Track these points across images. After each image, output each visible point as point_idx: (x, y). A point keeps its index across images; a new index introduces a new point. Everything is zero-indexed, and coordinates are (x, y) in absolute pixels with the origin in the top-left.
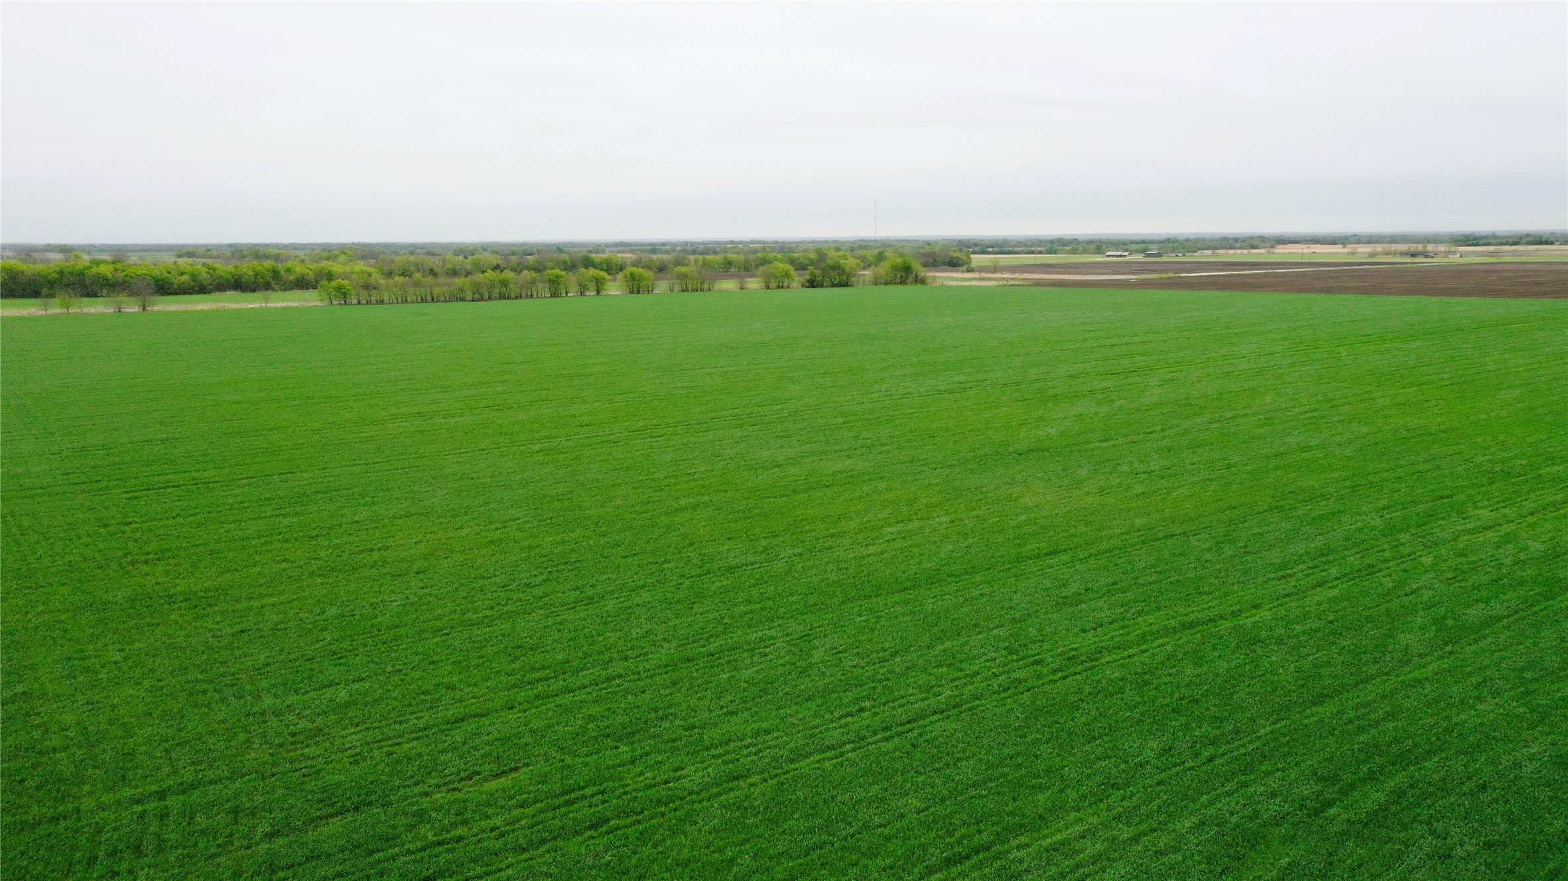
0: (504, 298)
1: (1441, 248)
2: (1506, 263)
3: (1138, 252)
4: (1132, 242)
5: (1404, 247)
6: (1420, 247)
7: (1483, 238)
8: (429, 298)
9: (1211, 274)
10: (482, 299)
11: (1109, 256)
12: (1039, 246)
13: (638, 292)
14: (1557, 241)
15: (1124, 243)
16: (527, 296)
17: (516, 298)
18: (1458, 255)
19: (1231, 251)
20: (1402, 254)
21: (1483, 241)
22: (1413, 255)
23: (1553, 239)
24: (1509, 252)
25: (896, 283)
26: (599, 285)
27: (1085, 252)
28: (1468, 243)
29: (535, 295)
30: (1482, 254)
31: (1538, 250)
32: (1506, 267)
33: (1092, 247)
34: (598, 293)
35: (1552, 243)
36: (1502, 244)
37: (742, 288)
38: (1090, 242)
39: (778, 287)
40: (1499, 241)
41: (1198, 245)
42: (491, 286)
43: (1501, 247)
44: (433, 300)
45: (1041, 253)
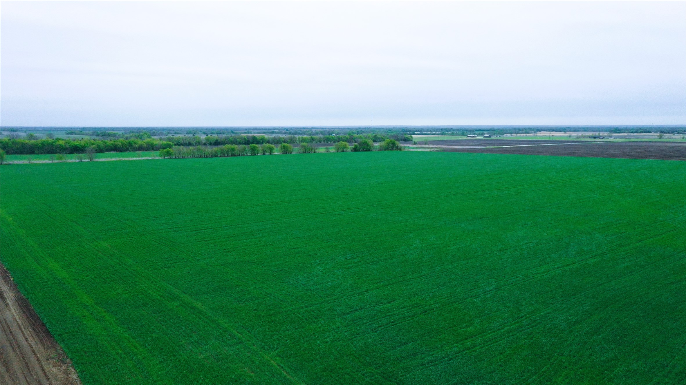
0: (233, 156)
1: (606, 134)
2: (632, 142)
3: (479, 134)
4: (476, 130)
5: (590, 134)
6: (597, 134)
7: (622, 130)
8: (203, 156)
9: (515, 146)
10: (224, 156)
11: (469, 137)
12: (437, 131)
13: (286, 153)
14: (653, 131)
15: (473, 131)
16: (242, 155)
17: (238, 155)
18: (613, 138)
19: (519, 135)
20: (590, 137)
21: (622, 131)
22: (595, 138)
23: (651, 131)
24: (633, 136)
25: (389, 150)
26: (271, 150)
27: (457, 134)
28: (616, 132)
29: (245, 155)
30: (621, 137)
31: (645, 135)
32: (633, 144)
33: (460, 132)
34: (270, 154)
35: (650, 132)
36: (630, 133)
37: (327, 152)
38: (458, 130)
39: (342, 151)
40: (629, 131)
41: (504, 132)
42: (228, 151)
43: (630, 134)
44: (205, 156)
45: (438, 135)
